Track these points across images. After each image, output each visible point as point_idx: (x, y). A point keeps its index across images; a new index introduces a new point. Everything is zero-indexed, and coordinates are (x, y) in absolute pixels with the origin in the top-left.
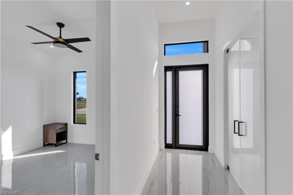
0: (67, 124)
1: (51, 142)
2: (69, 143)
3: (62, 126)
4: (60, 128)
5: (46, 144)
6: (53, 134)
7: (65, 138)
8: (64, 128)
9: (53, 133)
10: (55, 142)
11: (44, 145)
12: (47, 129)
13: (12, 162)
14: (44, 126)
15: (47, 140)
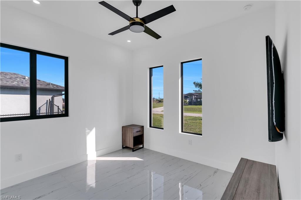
0: (143, 127)
1: (128, 146)
2: (145, 148)
3: (139, 129)
4: (137, 131)
5: (124, 146)
6: (131, 138)
7: (142, 142)
8: (140, 131)
9: (131, 136)
10: (133, 146)
11: (123, 148)
12: (125, 131)
13: (95, 162)
14: (123, 127)
15: (125, 142)
